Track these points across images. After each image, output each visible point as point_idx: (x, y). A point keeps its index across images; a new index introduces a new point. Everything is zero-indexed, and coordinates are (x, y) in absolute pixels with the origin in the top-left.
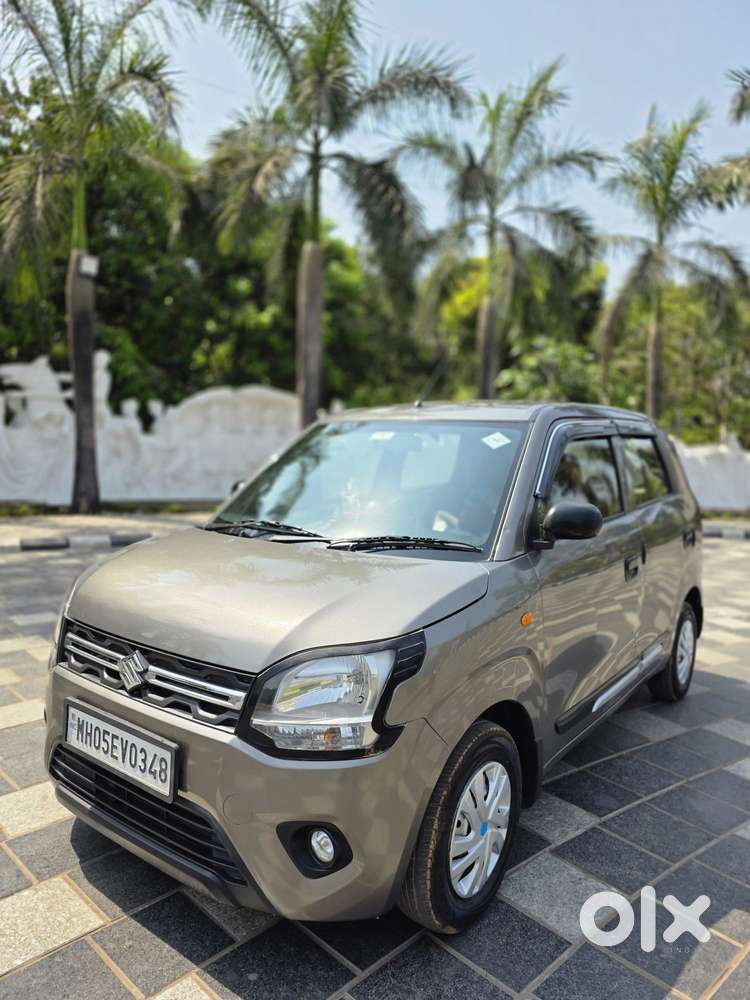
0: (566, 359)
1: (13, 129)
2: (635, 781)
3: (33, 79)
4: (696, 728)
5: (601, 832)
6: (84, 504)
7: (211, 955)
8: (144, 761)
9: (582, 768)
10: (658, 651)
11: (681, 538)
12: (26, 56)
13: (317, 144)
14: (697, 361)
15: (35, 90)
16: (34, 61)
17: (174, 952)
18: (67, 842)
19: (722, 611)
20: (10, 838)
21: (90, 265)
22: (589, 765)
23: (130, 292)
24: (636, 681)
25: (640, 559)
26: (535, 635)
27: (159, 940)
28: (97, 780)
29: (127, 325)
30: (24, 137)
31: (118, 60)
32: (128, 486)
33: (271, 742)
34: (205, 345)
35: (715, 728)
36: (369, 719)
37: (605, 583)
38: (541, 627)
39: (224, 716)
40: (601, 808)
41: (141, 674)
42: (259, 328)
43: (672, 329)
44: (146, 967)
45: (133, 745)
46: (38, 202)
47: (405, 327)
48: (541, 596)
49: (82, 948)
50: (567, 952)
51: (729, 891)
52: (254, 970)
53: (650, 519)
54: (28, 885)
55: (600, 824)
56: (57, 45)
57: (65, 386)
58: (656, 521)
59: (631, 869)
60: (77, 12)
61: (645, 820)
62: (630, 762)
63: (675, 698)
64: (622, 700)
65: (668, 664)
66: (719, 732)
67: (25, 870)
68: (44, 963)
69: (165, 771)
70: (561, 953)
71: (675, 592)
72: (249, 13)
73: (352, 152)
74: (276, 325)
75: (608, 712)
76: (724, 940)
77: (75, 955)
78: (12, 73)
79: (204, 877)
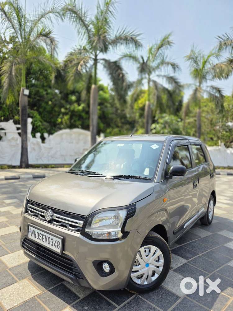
0: (172, 120)
1: (4, 51)
2: (197, 249)
3: (10, 36)
4: (215, 233)
5: (188, 265)
6: (24, 165)
7: (73, 302)
8: (52, 242)
9: (181, 245)
10: (203, 210)
11: (209, 175)
12: (8, 29)
13: (96, 56)
14: (211, 121)
15: (11, 40)
16: (11, 31)
17: (62, 301)
18: (27, 269)
19: (221, 197)
20: (9, 268)
21: (27, 92)
22: (183, 245)
23: (39, 100)
24: (196, 219)
25: (197, 182)
26: (167, 205)
27: (57, 297)
28: (37, 248)
29: (37, 110)
30: (7, 53)
31: (36, 31)
32: (37, 159)
33: (91, 236)
34: (61, 116)
35: (221, 233)
36: (120, 229)
37: (187, 189)
38: (169, 202)
39: (77, 229)
40: (188, 257)
41: (51, 216)
42: (79, 111)
43: (203, 111)
44: (54, 306)
45: (49, 238)
46: (13, 74)
47: (123, 110)
48: (169, 193)
49: (34, 300)
50: (180, 300)
51: (227, 281)
52: (86, 306)
53: (200, 170)
54: (16, 282)
55: (187, 262)
56: (17, 26)
57: (18, 129)
58: (202, 170)
59: (197, 275)
60: (24, 16)
61: (201, 261)
62: (196, 243)
63: (208, 224)
64: (192, 225)
65: (206, 214)
66: (222, 235)
67: (15, 277)
68: (23, 305)
69: (59, 245)
70: (178, 300)
71: (208, 191)
72: (76, 17)
73: (107, 58)
74: (84, 110)
75: (188, 228)
76: (225, 296)
77: (32, 302)
78: (4, 34)
79: (71, 277)
